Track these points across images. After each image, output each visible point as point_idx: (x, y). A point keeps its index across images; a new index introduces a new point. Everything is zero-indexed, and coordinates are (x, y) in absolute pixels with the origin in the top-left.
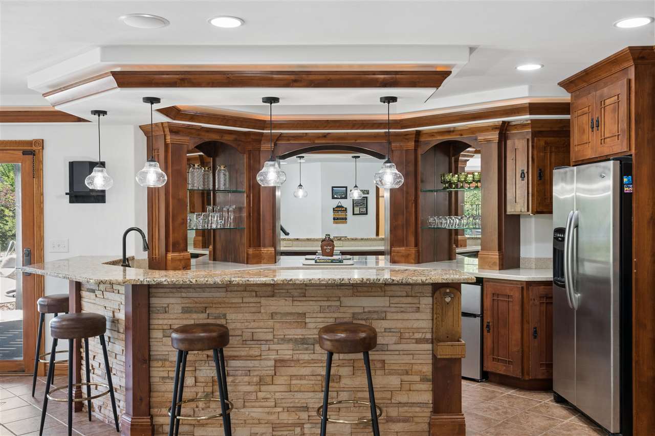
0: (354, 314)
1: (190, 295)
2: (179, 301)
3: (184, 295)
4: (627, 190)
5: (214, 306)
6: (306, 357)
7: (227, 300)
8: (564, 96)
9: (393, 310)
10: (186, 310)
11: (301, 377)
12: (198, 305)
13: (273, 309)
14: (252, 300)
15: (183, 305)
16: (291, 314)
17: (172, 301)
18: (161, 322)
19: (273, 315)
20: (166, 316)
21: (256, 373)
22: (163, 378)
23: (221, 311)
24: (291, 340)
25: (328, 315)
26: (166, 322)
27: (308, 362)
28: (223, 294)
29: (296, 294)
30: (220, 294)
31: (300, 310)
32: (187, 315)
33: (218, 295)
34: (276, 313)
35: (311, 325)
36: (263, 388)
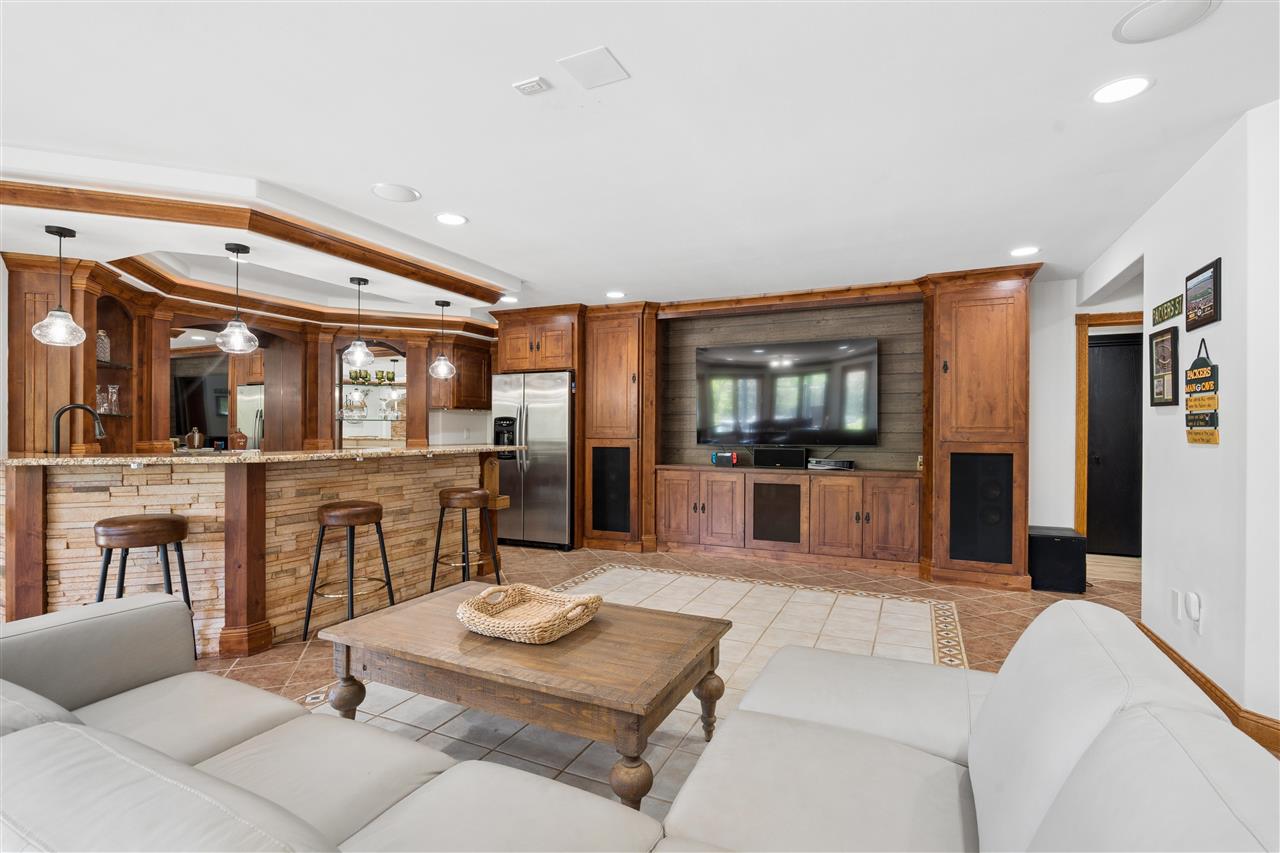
0: (435, 484)
1: (304, 476)
2: (293, 483)
3: (299, 476)
4: (574, 391)
5: (328, 486)
6: (403, 526)
7: (340, 479)
8: (495, 325)
9: (459, 478)
10: (301, 493)
11: (399, 546)
12: (313, 486)
13: (378, 485)
14: (362, 477)
15: (298, 488)
16: (393, 487)
17: (287, 483)
18: (274, 509)
19: (378, 490)
20: (280, 501)
21: (364, 549)
22: (277, 573)
23: (334, 491)
24: (393, 511)
25: (418, 486)
26: (279, 509)
27: (405, 530)
28: (336, 474)
29: (396, 469)
30: (332, 474)
31: (398, 484)
32: (302, 498)
33: (330, 474)
34: (381, 489)
35: (407, 497)
36: (370, 563)
